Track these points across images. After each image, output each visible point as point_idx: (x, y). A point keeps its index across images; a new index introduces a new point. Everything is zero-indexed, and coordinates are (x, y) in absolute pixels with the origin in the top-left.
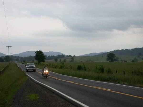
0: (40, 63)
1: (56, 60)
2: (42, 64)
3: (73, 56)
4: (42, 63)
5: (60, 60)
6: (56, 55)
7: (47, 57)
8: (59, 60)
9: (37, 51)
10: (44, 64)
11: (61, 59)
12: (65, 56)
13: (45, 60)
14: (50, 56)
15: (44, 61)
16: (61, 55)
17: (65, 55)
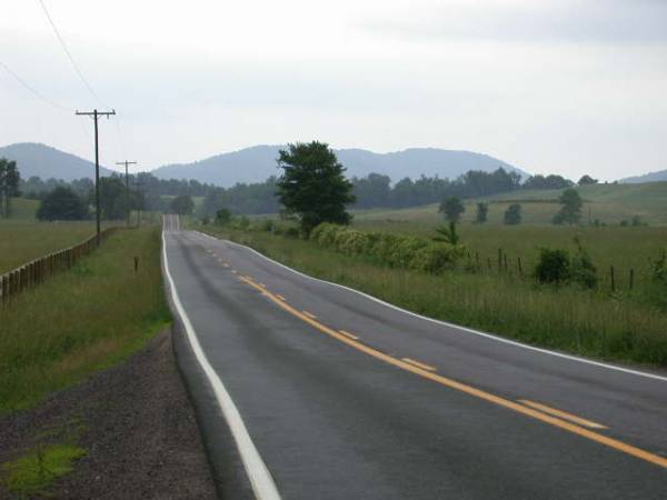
0: (315, 230)
1: (452, 208)
2: (323, 236)
3: (576, 179)
4: (327, 228)
5: (482, 209)
6: (452, 174)
7: (392, 186)
8: (470, 210)
9: (293, 148)
10: (338, 234)
11: (484, 200)
12: (522, 182)
13: (349, 210)
14: (414, 180)
15: (344, 220)
16: (490, 170)
17: (515, 175)
